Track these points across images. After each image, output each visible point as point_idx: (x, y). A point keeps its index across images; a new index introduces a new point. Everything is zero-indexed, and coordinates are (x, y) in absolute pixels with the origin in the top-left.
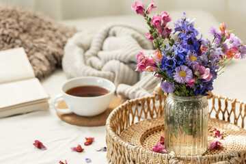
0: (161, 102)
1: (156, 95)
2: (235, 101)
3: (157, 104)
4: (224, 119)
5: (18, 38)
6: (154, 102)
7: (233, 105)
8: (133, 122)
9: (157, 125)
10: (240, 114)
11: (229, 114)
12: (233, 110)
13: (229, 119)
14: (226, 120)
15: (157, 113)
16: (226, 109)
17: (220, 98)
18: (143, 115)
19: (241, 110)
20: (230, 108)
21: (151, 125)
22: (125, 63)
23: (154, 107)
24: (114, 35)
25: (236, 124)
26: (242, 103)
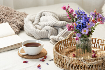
0: (70, 41)
1: (68, 38)
2: (99, 39)
3: (69, 42)
4: (94, 46)
5: (4, 18)
6: (68, 41)
7: (98, 41)
8: (60, 49)
9: (70, 50)
10: (101, 44)
11: (96, 44)
12: (98, 43)
13: (96, 46)
14: (95, 47)
15: (69, 46)
16: (95, 42)
17: (93, 38)
18: (64, 46)
19: (101, 42)
20: (97, 42)
21: (68, 50)
22: (52, 27)
23: (68, 43)
24: (44, 16)
25: (99, 48)
26: (102, 40)
